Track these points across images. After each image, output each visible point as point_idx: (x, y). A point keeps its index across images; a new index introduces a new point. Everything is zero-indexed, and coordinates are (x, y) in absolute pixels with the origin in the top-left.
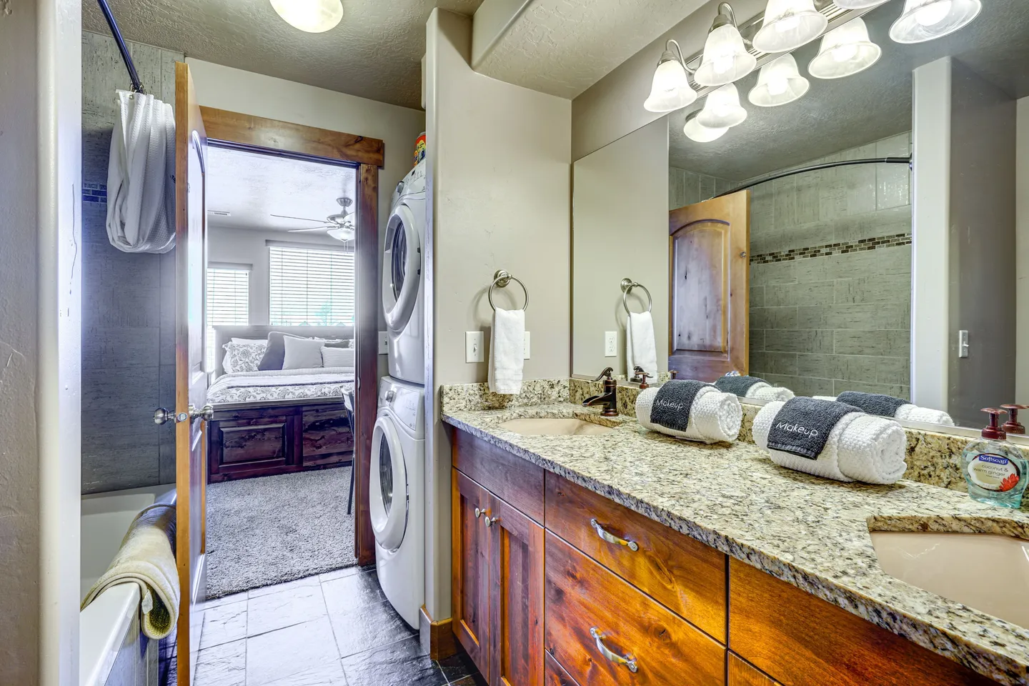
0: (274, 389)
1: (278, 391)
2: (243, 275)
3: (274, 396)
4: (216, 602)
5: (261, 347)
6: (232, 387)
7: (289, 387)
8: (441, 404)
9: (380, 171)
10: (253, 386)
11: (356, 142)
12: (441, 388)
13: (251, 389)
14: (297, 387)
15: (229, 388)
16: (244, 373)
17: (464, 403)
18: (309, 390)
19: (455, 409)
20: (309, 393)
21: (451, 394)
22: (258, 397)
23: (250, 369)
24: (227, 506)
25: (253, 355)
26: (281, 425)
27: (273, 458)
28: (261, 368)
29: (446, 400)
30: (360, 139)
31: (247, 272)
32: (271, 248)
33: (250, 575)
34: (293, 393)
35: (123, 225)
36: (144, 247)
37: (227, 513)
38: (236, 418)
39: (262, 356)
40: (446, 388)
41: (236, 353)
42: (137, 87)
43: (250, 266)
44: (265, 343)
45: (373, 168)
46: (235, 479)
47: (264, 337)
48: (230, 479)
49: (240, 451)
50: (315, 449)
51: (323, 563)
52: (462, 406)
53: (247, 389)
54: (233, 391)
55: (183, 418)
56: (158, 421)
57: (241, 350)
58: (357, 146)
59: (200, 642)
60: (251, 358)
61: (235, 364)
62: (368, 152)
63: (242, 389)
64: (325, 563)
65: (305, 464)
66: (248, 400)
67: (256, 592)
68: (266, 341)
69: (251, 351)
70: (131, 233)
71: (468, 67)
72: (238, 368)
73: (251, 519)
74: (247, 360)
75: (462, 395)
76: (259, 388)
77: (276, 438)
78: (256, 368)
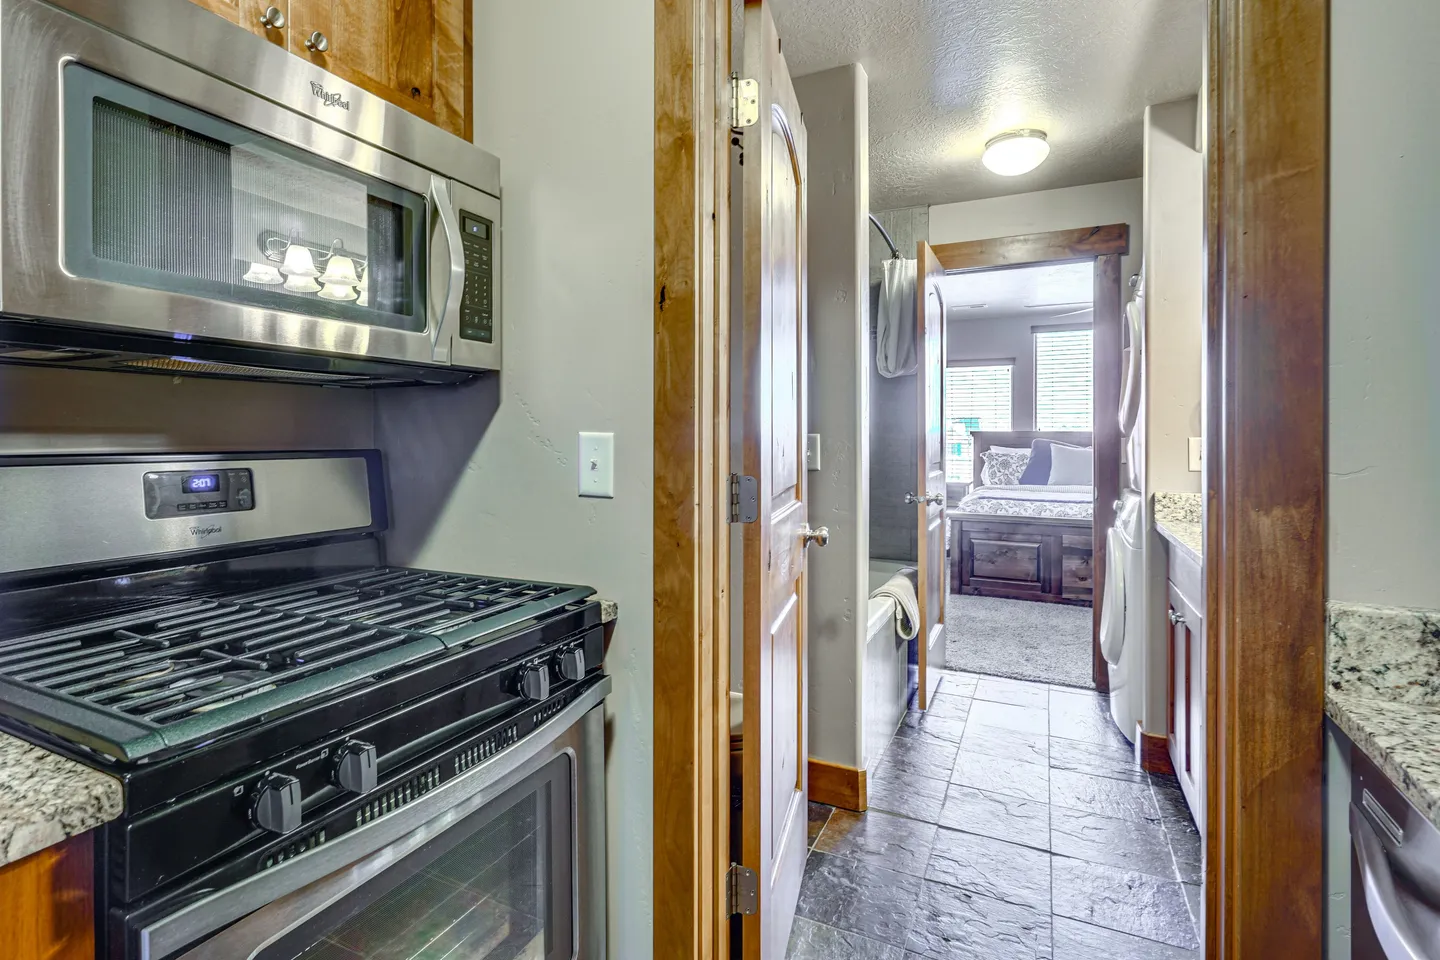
0: (1028, 504)
1: (1033, 507)
2: (1004, 373)
3: (1028, 511)
4: (953, 672)
5: (1023, 457)
6: (984, 498)
7: (1047, 504)
8: (1152, 512)
9: (1123, 258)
10: (1006, 499)
11: (1092, 234)
12: (1153, 496)
13: (1003, 502)
14: (1056, 504)
15: (980, 498)
16: (1003, 486)
17: (1183, 513)
18: (1071, 508)
19: (1170, 518)
20: (1071, 512)
21: (1164, 502)
22: (1011, 510)
23: (1009, 482)
24: (973, 614)
25: (1014, 466)
26: (1036, 545)
27: (1027, 581)
28: (1022, 482)
29: (1158, 507)
30: (1097, 230)
31: (1010, 367)
32: (1039, 335)
33: (984, 665)
34: (1051, 511)
35: (886, 358)
36: (900, 373)
37: (973, 619)
38: (987, 531)
39: (1024, 468)
40: (1159, 495)
41: (994, 463)
42: (895, 256)
43: (1013, 360)
44: (1028, 452)
45: (1114, 258)
46: (986, 596)
47: (1026, 445)
48: (980, 594)
49: (991, 567)
50: (1077, 580)
51: (1057, 678)
52: (1180, 516)
53: (999, 501)
54: (985, 501)
55: (922, 500)
56: (907, 501)
57: (1000, 459)
58: (1093, 238)
59: (936, 692)
60: (1011, 470)
61: (993, 475)
62: (1107, 241)
63: (994, 501)
64: (1062, 678)
65: (1064, 596)
66: (999, 513)
67: (987, 677)
68: (1030, 450)
69: (1011, 461)
70: (891, 365)
71: (1192, 151)
72: (996, 480)
73: (994, 629)
74: (1007, 472)
75: (1180, 504)
76: (1012, 502)
77: (1030, 559)
78: (1017, 482)
